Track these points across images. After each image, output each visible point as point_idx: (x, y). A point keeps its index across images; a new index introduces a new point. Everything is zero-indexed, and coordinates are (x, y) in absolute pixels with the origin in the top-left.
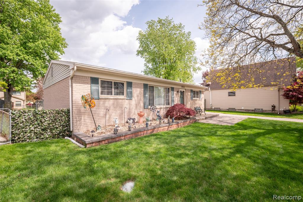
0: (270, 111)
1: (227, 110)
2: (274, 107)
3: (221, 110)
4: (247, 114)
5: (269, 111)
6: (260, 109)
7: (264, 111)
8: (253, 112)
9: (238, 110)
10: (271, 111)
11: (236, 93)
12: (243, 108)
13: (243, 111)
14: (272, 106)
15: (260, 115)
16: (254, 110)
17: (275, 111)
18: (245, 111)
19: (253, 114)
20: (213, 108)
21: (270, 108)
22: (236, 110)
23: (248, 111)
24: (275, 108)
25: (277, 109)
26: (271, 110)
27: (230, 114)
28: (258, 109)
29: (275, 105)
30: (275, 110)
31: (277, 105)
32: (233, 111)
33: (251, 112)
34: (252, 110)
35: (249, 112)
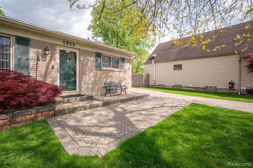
0: (226, 90)
1: (172, 88)
2: (232, 84)
3: (165, 87)
4: (194, 93)
5: (224, 90)
6: (212, 87)
7: (218, 89)
8: (203, 90)
9: (185, 87)
10: (228, 90)
11: (183, 66)
12: (191, 85)
13: (191, 89)
14: (230, 83)
15: (212, 96)
16: (205, 88)
17: (233, 90)
18: (193, 89)
19: (203, 94)
20: (157, 84)
21: (227, 86)
22: (182, 87)
23: (197, 89)
24: (234, 86)
25: (236, 87)
26: (228, 88)
27: (172, 93)
28: (209, 87)
29: (234, 82)
30: (234, 88)
31: (236, 81)
32: (178, 88)
33: (201, 90)
34: (203, 88)
35: (199, 90)
